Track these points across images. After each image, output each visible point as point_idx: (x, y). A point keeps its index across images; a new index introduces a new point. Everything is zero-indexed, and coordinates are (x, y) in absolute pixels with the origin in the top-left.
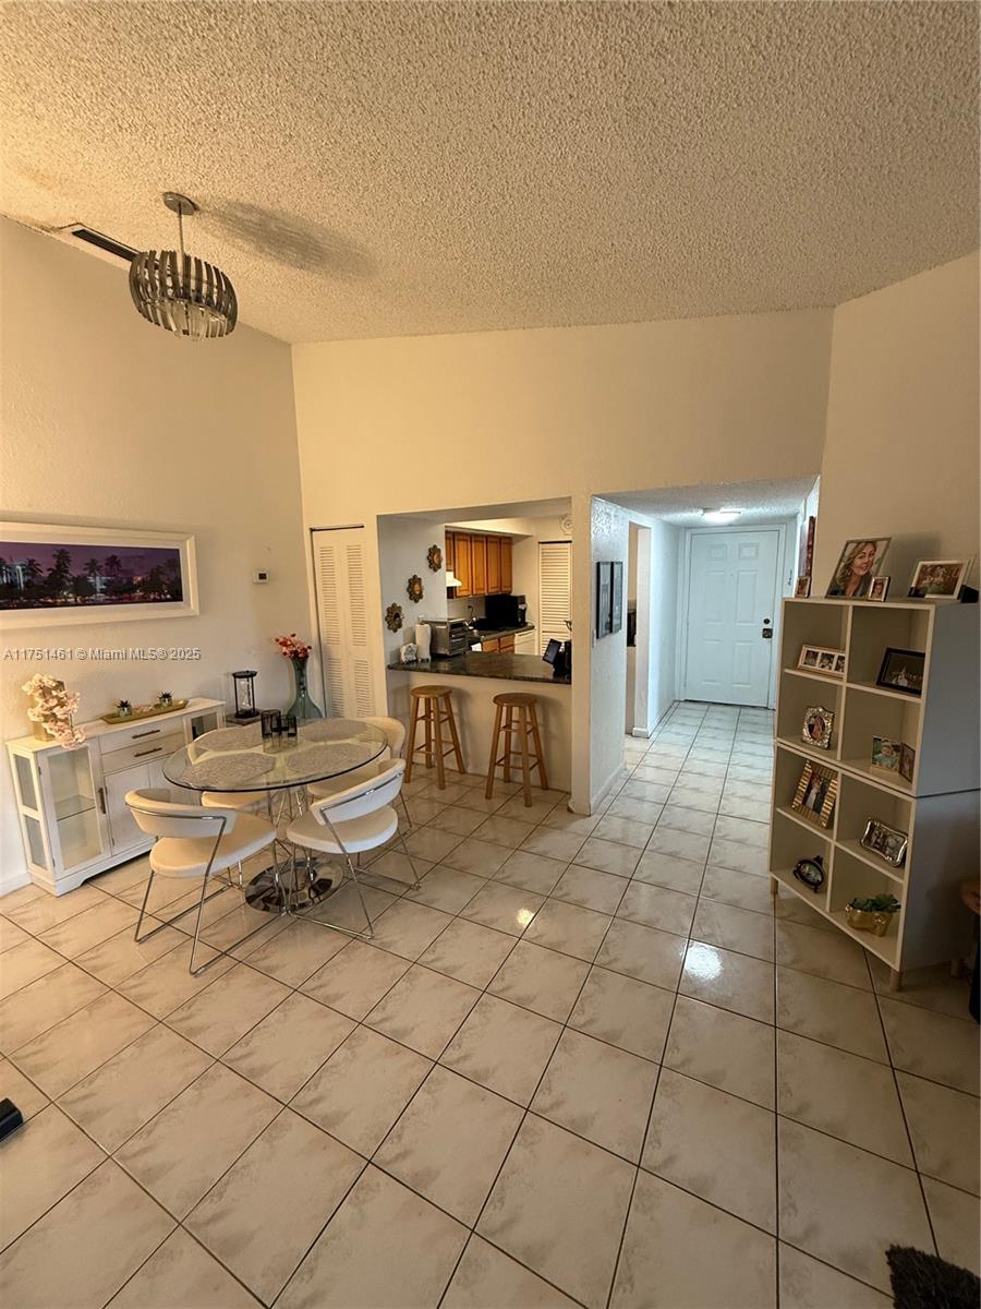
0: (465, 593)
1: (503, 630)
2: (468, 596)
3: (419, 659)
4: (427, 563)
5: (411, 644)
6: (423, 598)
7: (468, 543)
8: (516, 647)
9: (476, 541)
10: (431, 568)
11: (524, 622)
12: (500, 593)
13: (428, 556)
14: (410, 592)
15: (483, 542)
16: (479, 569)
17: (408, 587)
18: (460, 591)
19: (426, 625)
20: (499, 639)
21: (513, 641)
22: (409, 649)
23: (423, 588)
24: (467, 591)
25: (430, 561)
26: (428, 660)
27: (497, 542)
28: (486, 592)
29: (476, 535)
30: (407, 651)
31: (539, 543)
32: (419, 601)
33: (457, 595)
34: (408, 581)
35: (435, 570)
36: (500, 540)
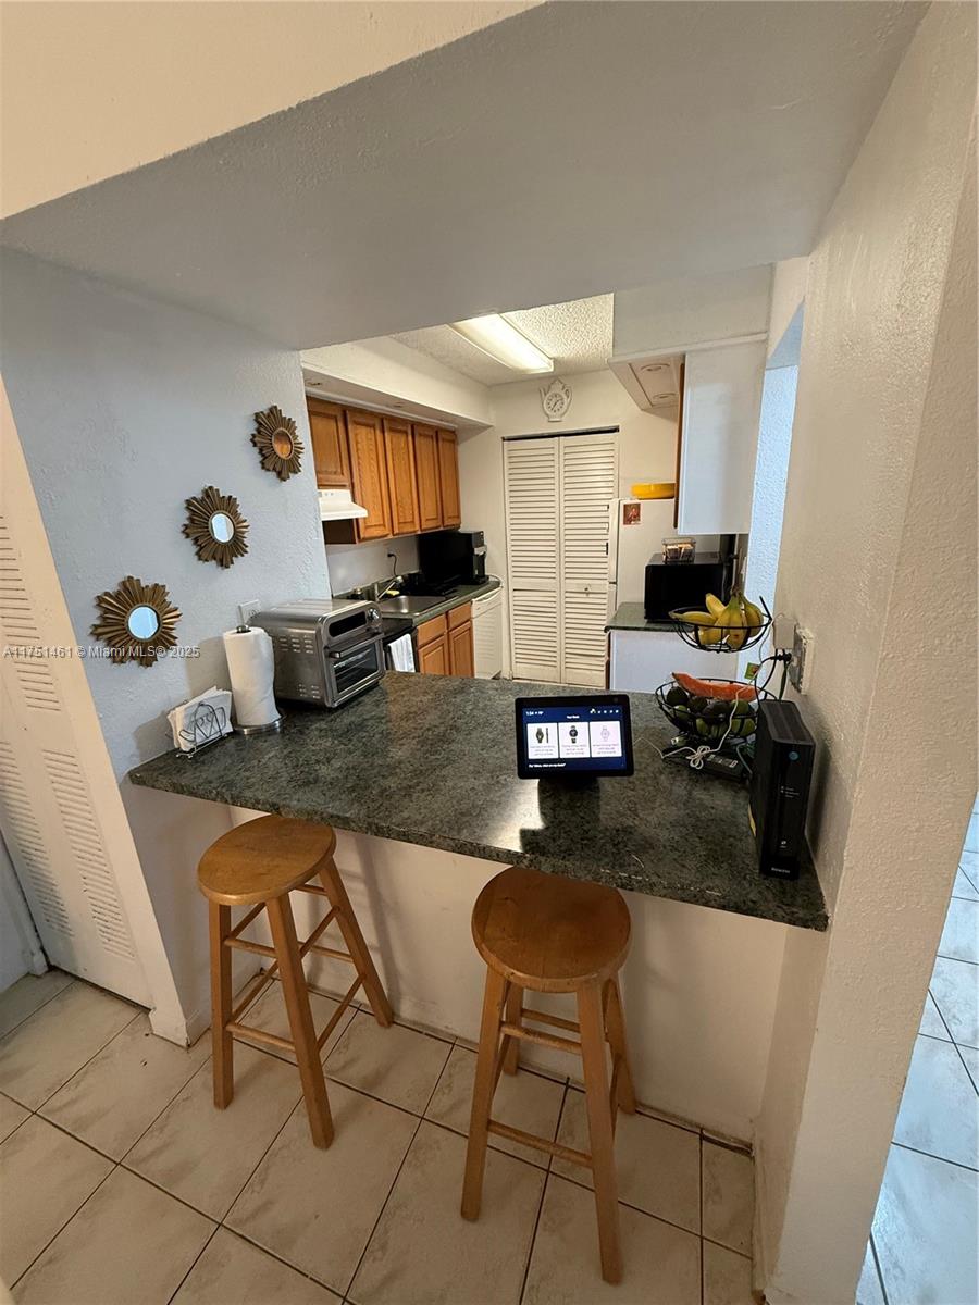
0: (377, 532)
1: (451, 595)
2: (386, 536)
3: (245, 730)
4: (253, 457)
5: (213, 694)
6: (246, 552)
7: (378, 432)
8: (474, 621)
9: (392, 430)
10: (268, 470)
11: (484, 576)
12: (441, 529)
13: (253, 435)
14: (196, 541)
15: (406, 433)
16: (403, 486)
17: (187, 522)
18: (367, 527)
19: (257, 631)
20: (447, 613)
21: (470, 612)
22: (203, 711)
23: (244, 524)
24: (382, 528)
25: (261, 451)
26: (270, 729)
27: (432, 437)
28: (417, 527)
29: (393, 419)
30: (193, 719)
31: (504, 439)
32: (232, 563)
33: (362, 536)
34: (185, 505)
35: (282, 477)
36: (437, 432)
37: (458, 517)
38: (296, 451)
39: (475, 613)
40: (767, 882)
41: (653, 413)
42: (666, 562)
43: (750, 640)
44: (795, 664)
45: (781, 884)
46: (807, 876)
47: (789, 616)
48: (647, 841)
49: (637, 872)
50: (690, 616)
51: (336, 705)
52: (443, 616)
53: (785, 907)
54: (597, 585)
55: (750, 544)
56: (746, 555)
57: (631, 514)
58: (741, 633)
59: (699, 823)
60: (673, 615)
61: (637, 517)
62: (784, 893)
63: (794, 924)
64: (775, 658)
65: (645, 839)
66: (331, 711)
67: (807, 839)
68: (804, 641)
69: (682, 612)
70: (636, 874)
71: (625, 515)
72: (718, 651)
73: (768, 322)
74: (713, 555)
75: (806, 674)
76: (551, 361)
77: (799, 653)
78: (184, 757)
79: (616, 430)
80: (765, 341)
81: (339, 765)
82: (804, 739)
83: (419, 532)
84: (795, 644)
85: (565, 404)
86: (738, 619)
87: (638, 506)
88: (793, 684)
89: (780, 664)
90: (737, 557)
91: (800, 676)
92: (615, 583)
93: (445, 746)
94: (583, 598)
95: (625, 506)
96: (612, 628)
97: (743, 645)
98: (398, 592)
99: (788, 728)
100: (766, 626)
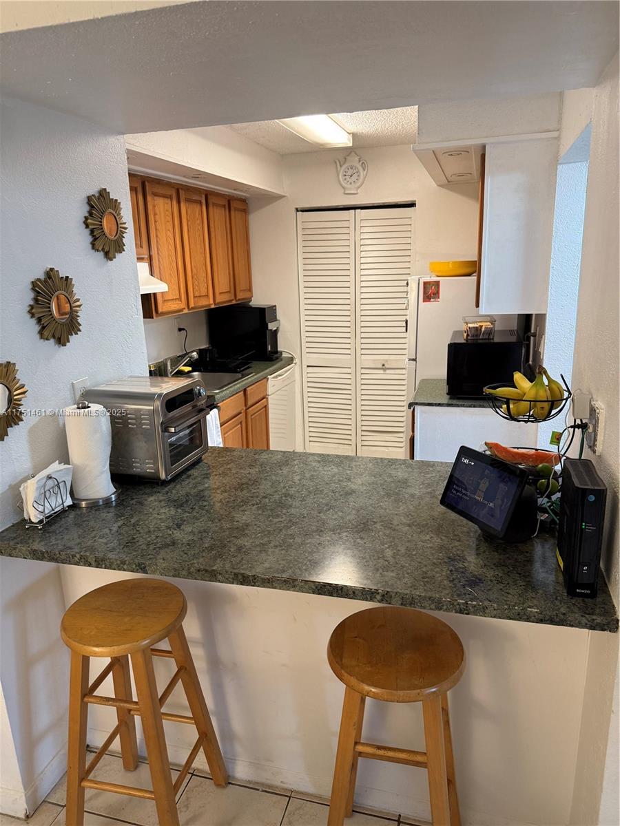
0: (174, 306)
1: (247, 371)
2: (181, 310)
3: (83, 503)
4: (84, 237)
5: (55, 468)
6: (80, 331)
7: (175, 203)
8: (269, 397)
9: (188, 200)
10: (98, 251)
11: (277, 352)
12: (234, 302)
13: (85, 217)
14: (39, 320)
15: (201, 203)
16: (197, 258)
17: (32, 303)
18: (164, 301)
19: (96, 408)
20: (245, 390)
21: (266, 390)
22: (50, 483)
23: (78, 303)
24: (178, 302)
25: (92, 232)
26: (107, 501)
27: (224, 206)
28: (212, 302)
29: (189, 189)
30: (42, 491)
31: (297, 210)
32: (69, 342)
33: (160, 310)
34: (31, 287)
35: (108, 256)
36: (229, 201)
37: (250, 290)
38: (120, 231)
39: (270, 390)
40: (573, 601)
41: (448, 189)
42: (467, 340)
43: (554, 412)
44: (590, 430)
45: (583, 601)
46: (604, 595)
47: (585, 391)
48: (477, 578)
49: (472, 599)
50: (503, 391)
51: (169, 478)
52: (242, 393)
53: (587, 616)
54: (392, 360)
55: (547, 324)
56: (544, 334)
57: (431, 292)
58: (546, 406)
59: (517, 564)
60: (487, 390)
61: (436, 295)
62: (587, 607)
63: (594, 629)
64: (574, 427)
65: (474, 576)
66: (164, 483)
67: (603, 570)
68: (597, 411)
69: (494, 388)
70: (472, 600)
71: (425, 293)
72: (526, 422)
73: (560, 120)
74: (511, 332)
75: (600, 438)
76: (351, 136)
77: (594, 422)
78: (33, 527)
79: (412, 205)
80: (558, 138)
81: (190, 529)
82: (599, 486)
83: (213, 306)
84: (591, 415)
85: (362, 177)
86: (543, 394)
87: (437, 284)
88: (590, 447)
89: (578, 431)
90: (534, 335)
91: (595, 440)
92: (414, 360)
93: (284, 511)
94: (380, 374)
95: (425, 283)
96: (417, 404)
97: (547, 417)
98: (190, 369)
99: (587, 479)
100: (566, 399)
